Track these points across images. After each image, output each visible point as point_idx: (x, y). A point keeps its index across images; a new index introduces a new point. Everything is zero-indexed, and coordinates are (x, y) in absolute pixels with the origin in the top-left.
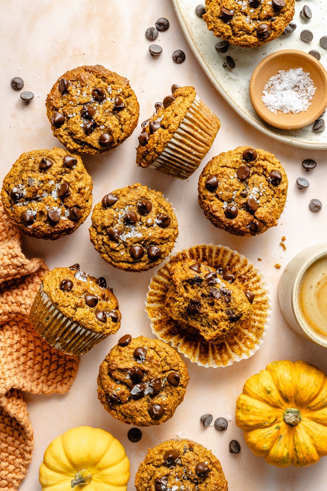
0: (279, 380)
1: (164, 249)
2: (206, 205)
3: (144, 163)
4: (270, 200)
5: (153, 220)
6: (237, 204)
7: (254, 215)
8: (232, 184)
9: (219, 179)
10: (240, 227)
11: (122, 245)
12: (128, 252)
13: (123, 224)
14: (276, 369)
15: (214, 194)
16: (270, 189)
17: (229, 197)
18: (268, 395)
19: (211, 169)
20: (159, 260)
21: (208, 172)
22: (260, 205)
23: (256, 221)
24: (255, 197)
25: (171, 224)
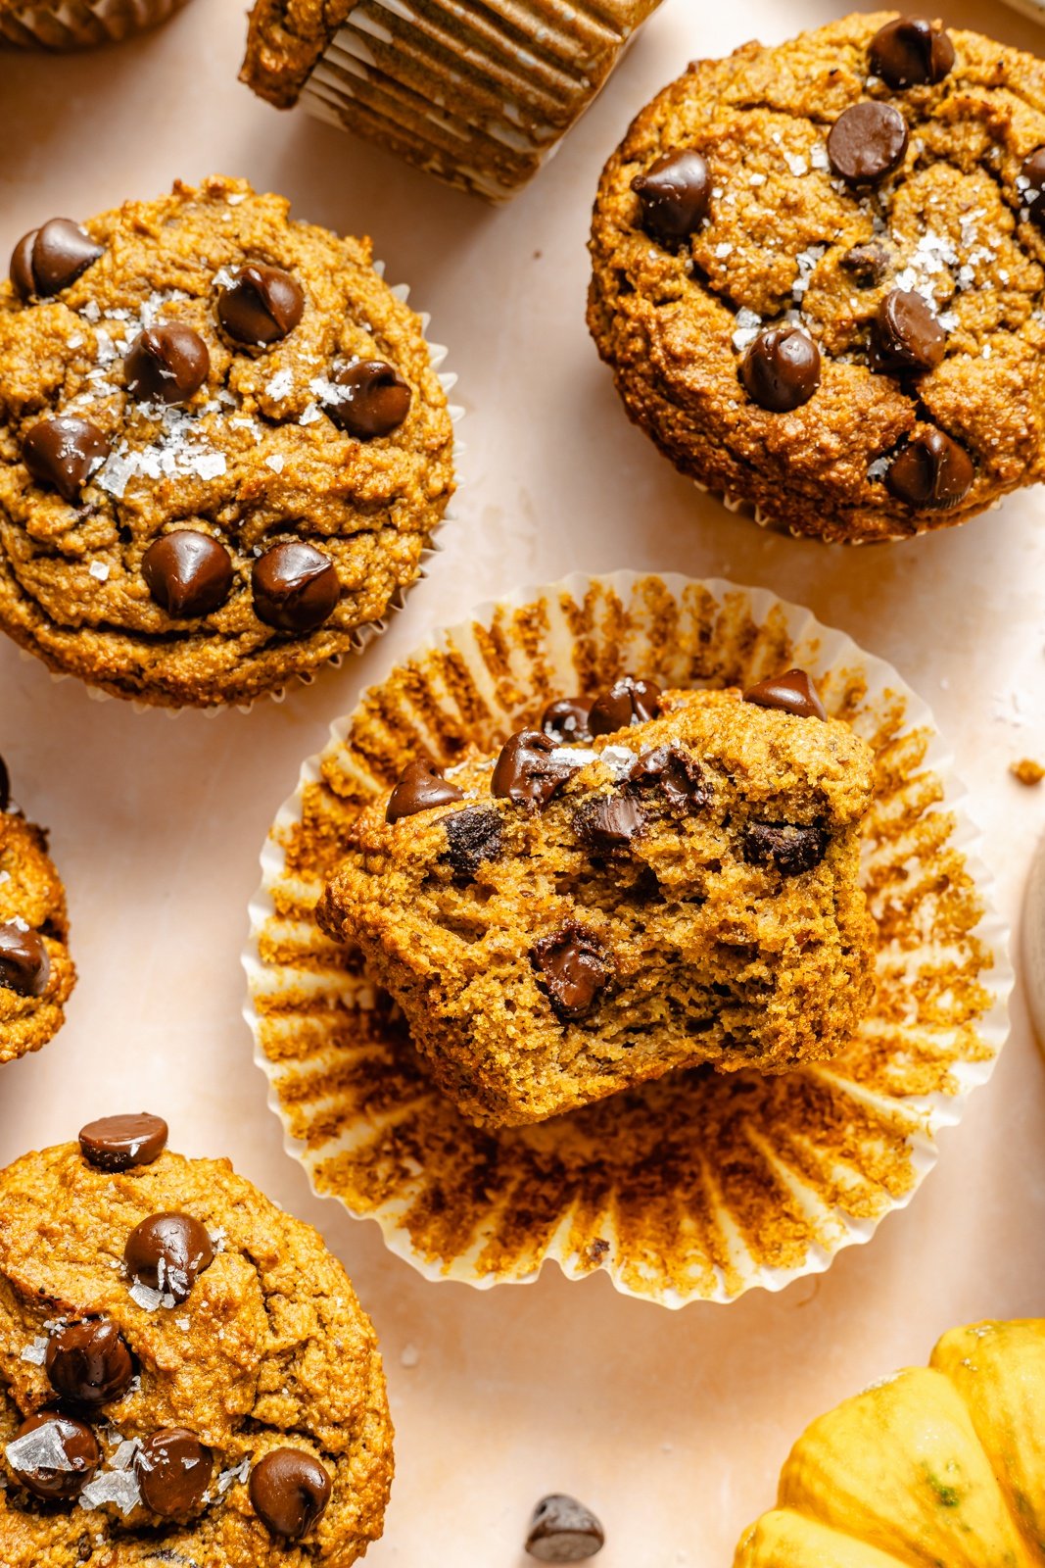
0: (1017, 1424)
1: (358, 565)
2: (630, 325)
3: (276, 50)
4: (1019, 316)
5: (301, 385)
6: (818, 329)
7: (915, 396)
8: (793, 198)
9: (723, 167)
10: (829, 464)
11: (102, 520)
12: (136, 567)
13: (120, 396)
14: (995, 1356)
15: (683, 262)
16: (1018, 256)
17: (775, 279)
18: (942, 1518)
19: (674, 121)
20: (325, 635)
21: (656, 138)
22: (954, 339)
23: (926, 433)
24: (927, 291)
25: (409, 421)
